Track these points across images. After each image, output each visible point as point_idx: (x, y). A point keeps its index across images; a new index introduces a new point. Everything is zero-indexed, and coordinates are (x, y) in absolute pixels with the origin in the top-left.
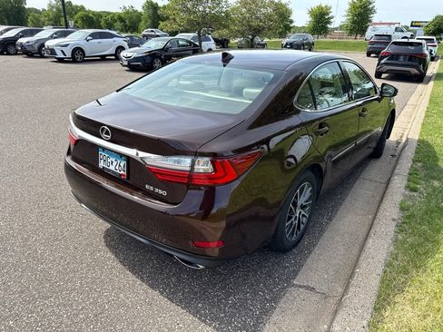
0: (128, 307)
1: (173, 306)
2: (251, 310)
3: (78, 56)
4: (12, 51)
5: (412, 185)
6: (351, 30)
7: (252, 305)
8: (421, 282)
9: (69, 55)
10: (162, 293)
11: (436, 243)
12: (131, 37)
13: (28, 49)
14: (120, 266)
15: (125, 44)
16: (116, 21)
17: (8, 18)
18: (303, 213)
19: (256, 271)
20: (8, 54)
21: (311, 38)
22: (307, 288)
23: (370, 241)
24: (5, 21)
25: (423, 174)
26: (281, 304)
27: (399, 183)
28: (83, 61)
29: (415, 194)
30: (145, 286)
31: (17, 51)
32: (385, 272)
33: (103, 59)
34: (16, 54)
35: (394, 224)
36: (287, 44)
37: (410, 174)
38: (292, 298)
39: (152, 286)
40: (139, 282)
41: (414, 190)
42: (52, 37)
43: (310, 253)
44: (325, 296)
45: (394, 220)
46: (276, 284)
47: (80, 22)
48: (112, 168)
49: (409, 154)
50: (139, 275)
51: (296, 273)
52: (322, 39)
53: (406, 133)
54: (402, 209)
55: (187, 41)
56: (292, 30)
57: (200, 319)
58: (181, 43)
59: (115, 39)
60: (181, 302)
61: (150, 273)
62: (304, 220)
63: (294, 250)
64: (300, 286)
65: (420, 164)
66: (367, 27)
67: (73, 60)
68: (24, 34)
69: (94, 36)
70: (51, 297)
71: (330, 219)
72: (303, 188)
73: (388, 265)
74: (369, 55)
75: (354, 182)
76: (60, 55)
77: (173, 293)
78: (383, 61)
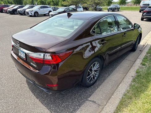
0: (27, 105)
1: (42, 106)
2: (70, 109)
3: (36, 14)
4: (16, 13)
5: (143, 63)
6: (135, 2)
7: (71, 107)
8: (135, 103)
9: (33, 14)
10: (40, 100)
11: (147, 87)
12: (54, 7)
13: (21, 12)
14: (29, 89)
15: (52, 10)
16: (51, 2)
17: (17, 2)
18: (95, 73)
19: (76, 94)
20: (15, 14)
21: (119, 6)
22: (93, 102)
23: (121, 85)
24: (16, 3)
25: (149, 59)
26: (81, 107)
27: (139, 62)
28: (38, 16)
29: (144, 66)
30: (35, 97)
31: (18, 13)
32: (123, 98)
33: (45, 15)
34: (17, 14)
35: (132, 78)
36: (109, 8)
37: (144, 58)
38: (86, 105)
39: (37, 98)
40: (33, 96)
41: (144, 65)
42: (28, 8)
43: (98, 88)
44: (99, 105)
45: (132, 77)
46: (82, 99)
47: (39, 3)
48: (22, 56)
49: (146, 50)
50: (34, 93)
51: (90, 95)
52: (123, 6)
53: (148, 42)
54: (137, 72)
55: (73, 8)
56: (113, 3)
57: (50, 111)
58: (70, 9)
59: (48, 8)
60: (45, 104)
61: (38, 93)
62: (97, 75)
63: (92, 87)
64: (91, 101)
65: (149, 54)
66: (141, 1)
67: (35, 16)
68: (20, 7)
69: (41, 7)
70: (3, 99)
71: (109, 75)
72: (95, 64)
73: (125, 95)
74: (140, 12)
75: (122, 61)
76: (30, 14)
77: (44, 101)
78: (144, 14)
